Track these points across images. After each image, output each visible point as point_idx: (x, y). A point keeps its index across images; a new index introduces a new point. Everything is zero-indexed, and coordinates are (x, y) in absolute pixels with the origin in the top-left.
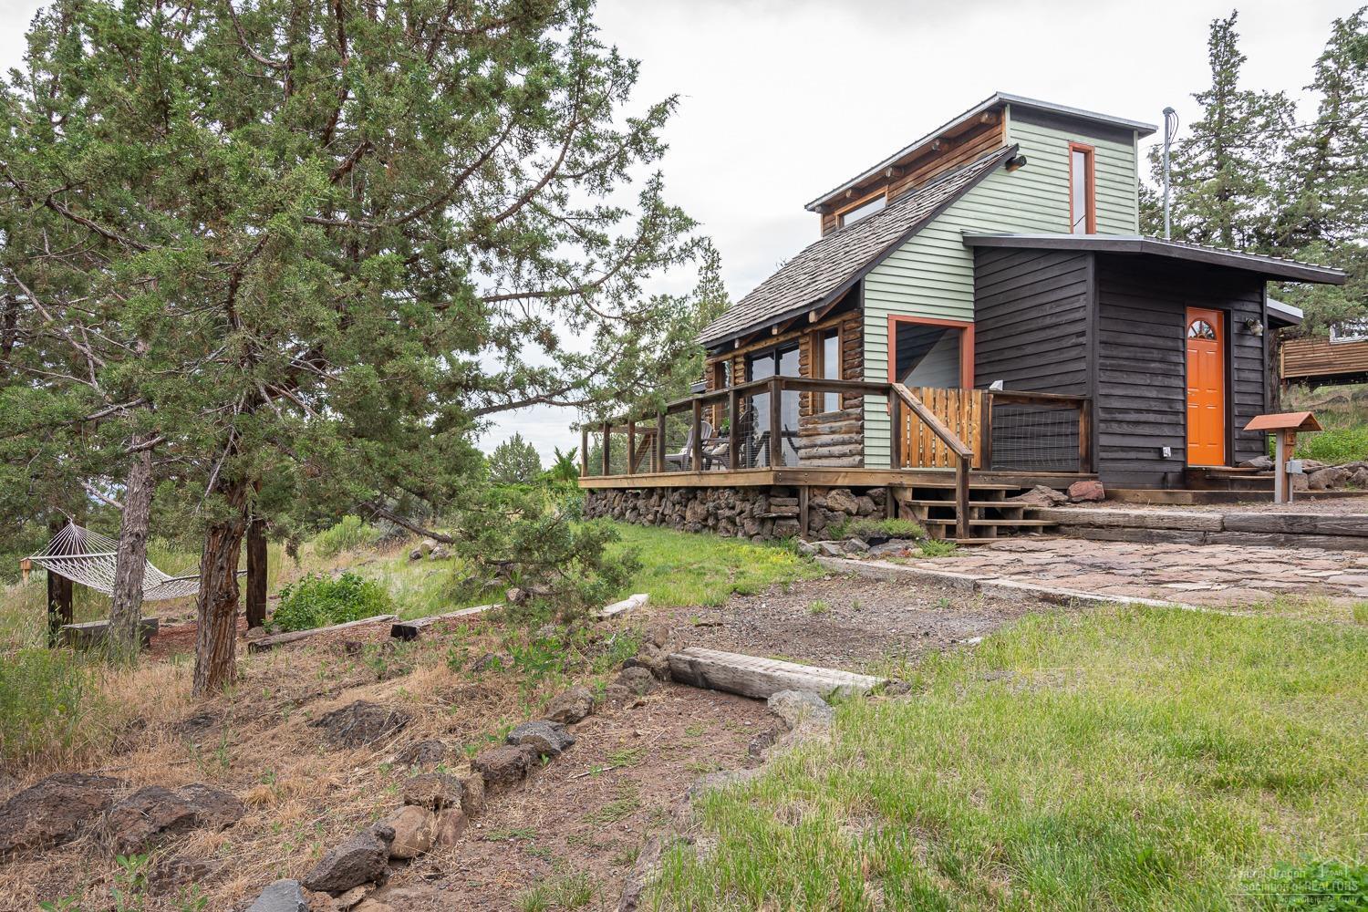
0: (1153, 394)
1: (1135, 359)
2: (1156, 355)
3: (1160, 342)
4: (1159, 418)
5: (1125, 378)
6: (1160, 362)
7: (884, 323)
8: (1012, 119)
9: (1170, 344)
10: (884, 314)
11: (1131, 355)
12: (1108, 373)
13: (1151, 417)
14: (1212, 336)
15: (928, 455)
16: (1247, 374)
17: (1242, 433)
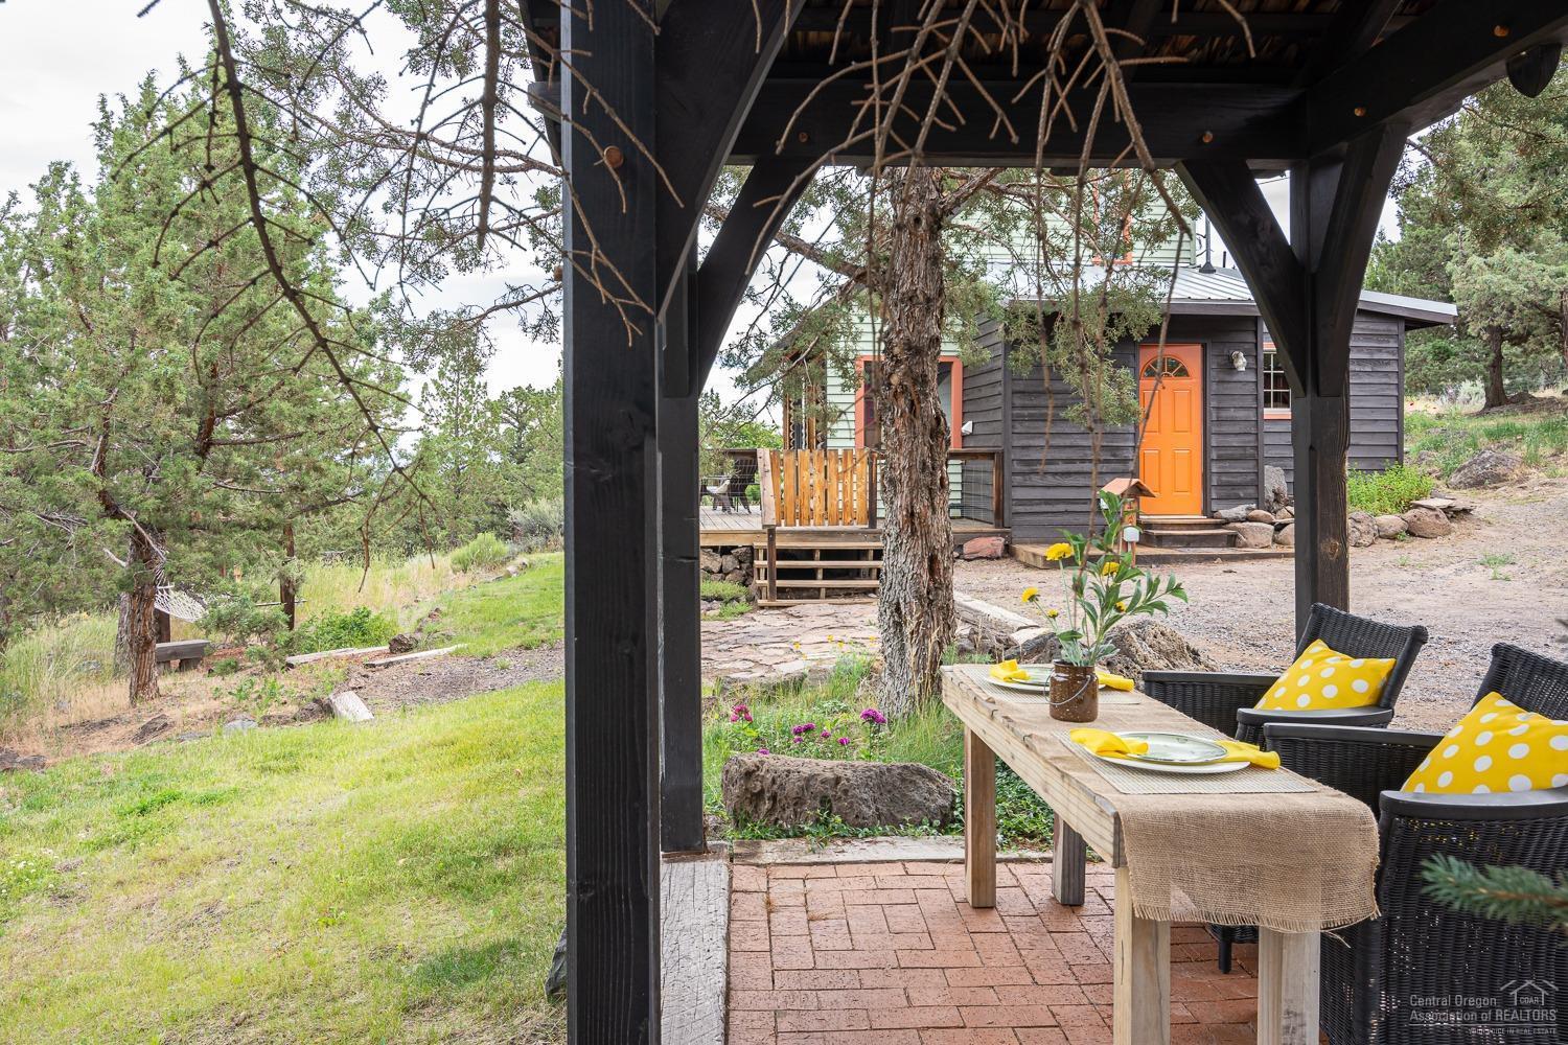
0: (1090, 442)
5: (1049, 428)
12: (1025, 424)
13: (1088, 467)
14: (1183, 372)
15: (805, 512)
16: (1231, 413)
17: (1224, 479)
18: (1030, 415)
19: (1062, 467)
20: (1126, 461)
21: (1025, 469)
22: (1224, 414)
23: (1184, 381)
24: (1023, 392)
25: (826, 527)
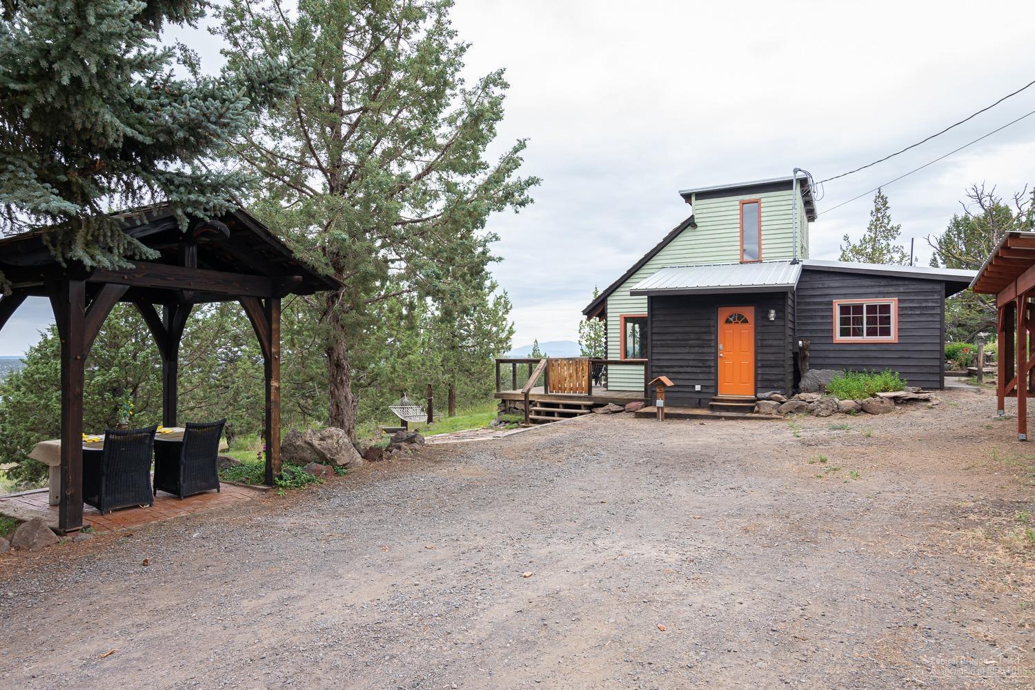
0: (692, 357)
1: (677, 340)
2: (693, 336)
3: (696, 329)
4: (695, 370)
5: (671, 350)
6: (696, 340)
7: (618, 319)
8: (696, 200)
9: (704, 330)
10: (618, 314)
11: (675, 338)
12: (659, 348)
13: (689, 370)
14: (746, 321)
15: (563, 388)
16: (770, 342)
17: (765, 377)
18: (661, 344)
19: (676, 369)
20: (710, 367)
21: (658, 370)
22: (766, 343)
23: (745, 325)
24: (657, 333)
25: (572, 394)
